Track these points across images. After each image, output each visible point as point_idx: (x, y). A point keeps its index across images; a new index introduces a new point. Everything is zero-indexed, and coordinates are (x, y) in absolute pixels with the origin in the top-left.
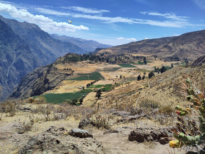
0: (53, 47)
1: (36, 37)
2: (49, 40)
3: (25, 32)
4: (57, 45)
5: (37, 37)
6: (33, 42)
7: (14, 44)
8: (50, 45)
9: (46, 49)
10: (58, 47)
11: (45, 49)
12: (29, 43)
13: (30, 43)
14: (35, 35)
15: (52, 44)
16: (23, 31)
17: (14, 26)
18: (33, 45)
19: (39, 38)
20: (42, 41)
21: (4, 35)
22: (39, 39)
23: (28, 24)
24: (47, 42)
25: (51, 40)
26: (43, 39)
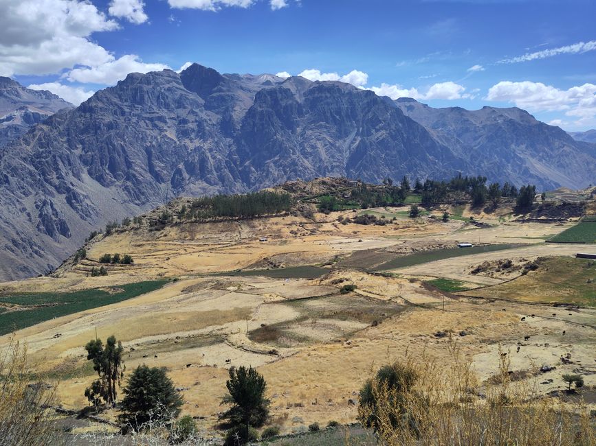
0: (570, 171)
1: (513, 146)
2: (558, 149)
3: (480, 137)
4: (588, 163)
5: (517, 145)
6: (491, 164)
7: (423, 173)
8: (561, 166)
9: (542, 177)
10: (590, 170)
11: (539, 179)
12: (479, 166)
13: (482, 165)
14: (510, 141)
15: (568, 162)
16: (477, 135)
17: (453, 124)
18: (492, 173)
19: (523, 147)
20: (533, 156)
21: (399, 152)
22: (520, 150)
23: (494, 111)
24: (551, 157)
25: (565, 148)
26: (536, 150)
